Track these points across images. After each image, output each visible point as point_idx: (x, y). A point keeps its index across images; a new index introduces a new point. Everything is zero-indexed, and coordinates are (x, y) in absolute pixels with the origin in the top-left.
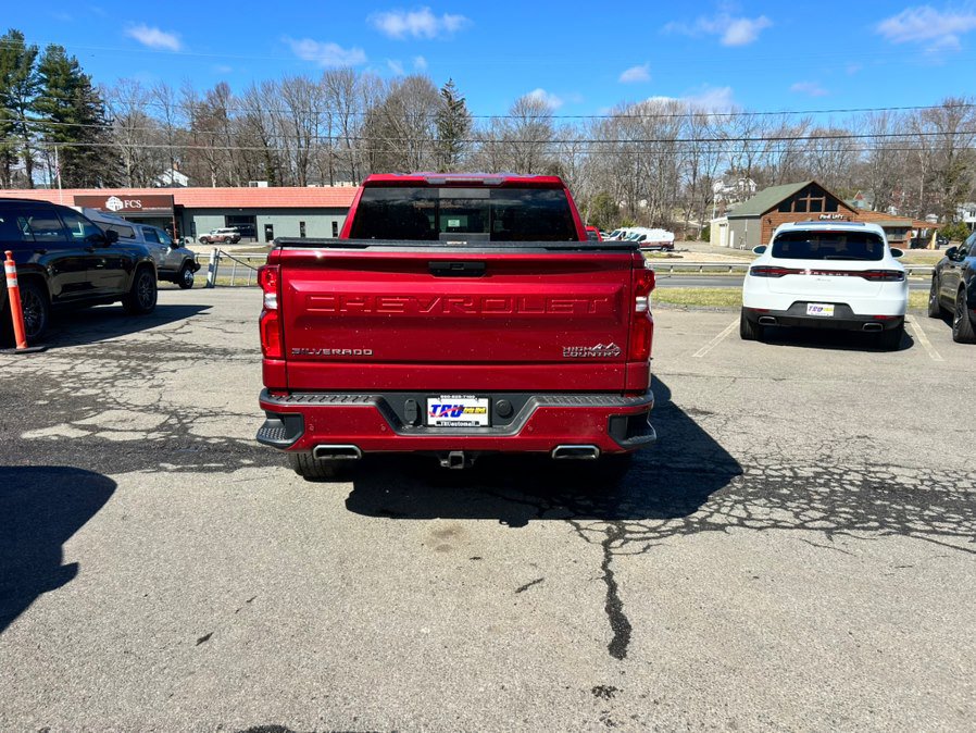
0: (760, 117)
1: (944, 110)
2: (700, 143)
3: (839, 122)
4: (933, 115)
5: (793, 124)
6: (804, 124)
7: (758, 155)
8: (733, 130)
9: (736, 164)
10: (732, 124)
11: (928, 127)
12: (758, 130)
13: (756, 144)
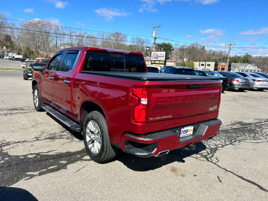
0: (74, 30)
1: (116, 34)
2: (58, 35)
3: (94, 34)
4: (113, 35)
5: (83, 33)
6: (85, 33)
7: (74, 40)
8: (67, 32)
9: (68, 42)
10: (66, 30)
11: (112, 38)
12: (74, 33)
13: (73, 37)
